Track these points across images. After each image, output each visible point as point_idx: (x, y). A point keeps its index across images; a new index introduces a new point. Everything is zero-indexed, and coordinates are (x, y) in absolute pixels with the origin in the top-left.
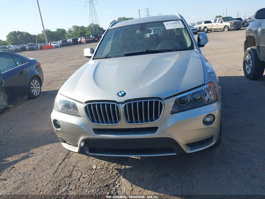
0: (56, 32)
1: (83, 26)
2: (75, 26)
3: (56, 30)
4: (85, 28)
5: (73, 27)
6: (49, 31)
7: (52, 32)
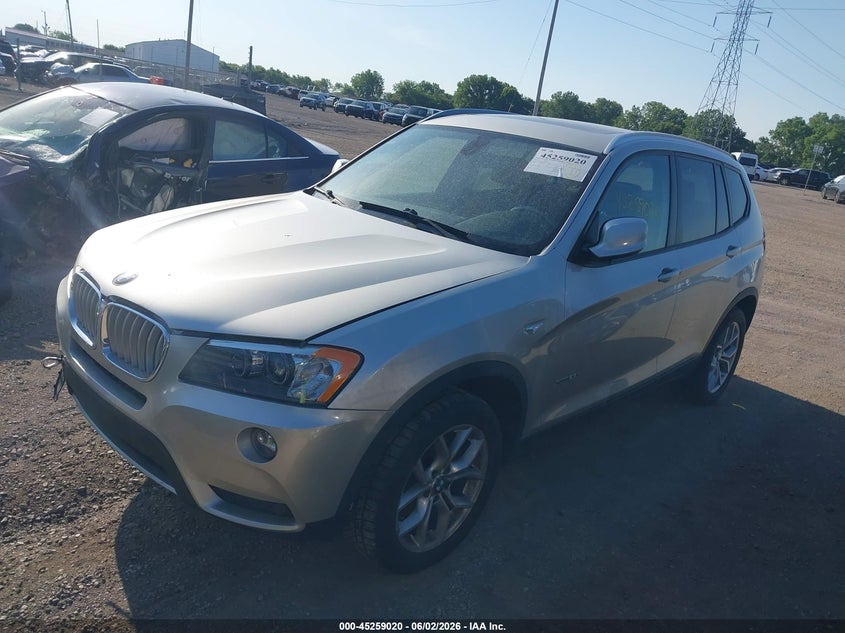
0: (592, 106)
1: (683, 112)
2: (656, 104)
3: (593, 101)
4: (685, 116)
5: (649, 104)
6: (576, 98)
7: (582, 104)
